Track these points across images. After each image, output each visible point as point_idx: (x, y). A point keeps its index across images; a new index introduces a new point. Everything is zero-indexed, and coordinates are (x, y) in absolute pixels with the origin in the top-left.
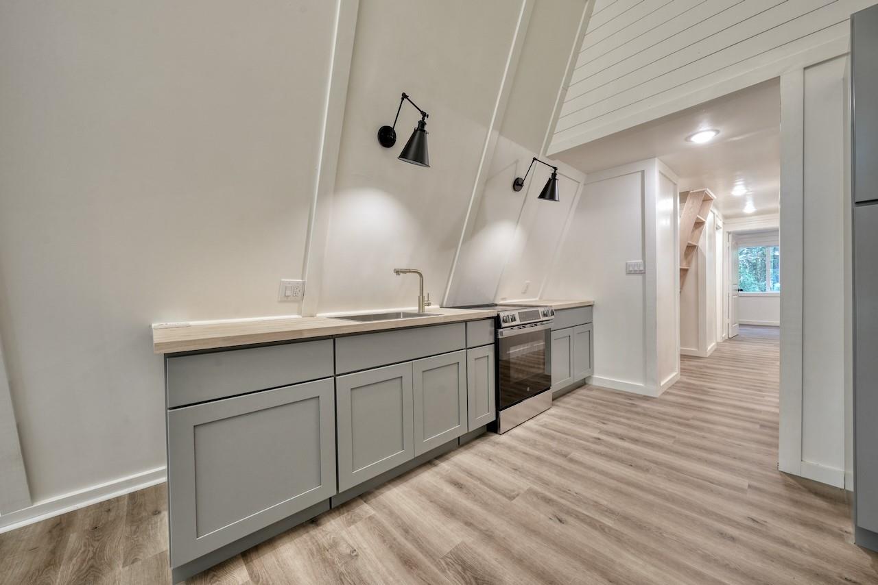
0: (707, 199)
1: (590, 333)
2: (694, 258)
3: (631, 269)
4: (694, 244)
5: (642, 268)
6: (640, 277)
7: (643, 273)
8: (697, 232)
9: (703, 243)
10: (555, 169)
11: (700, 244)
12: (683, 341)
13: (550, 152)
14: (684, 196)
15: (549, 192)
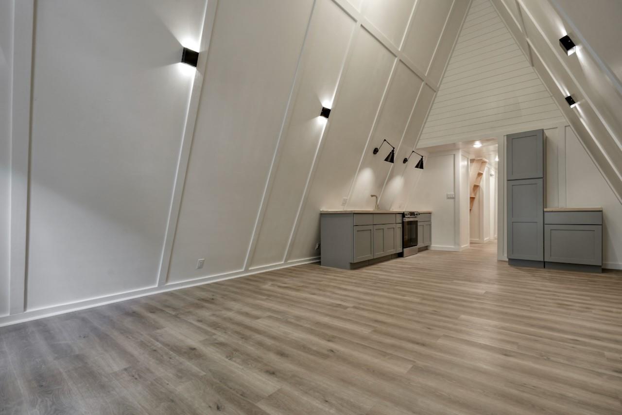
0: (484, 163)
1: (430, 225)
2: (478, 192)
3: (449, 196)
4: (477, 184)
5: (454, 196)
6: (452, 200)
7: (454, 198)
8: (479, 178)
9: (483, 184)
10: (422, 157)
11: (481, 184)
12: (471, 236)
13: (417, 147)
14: (472, 161)
15: (420, 165)
